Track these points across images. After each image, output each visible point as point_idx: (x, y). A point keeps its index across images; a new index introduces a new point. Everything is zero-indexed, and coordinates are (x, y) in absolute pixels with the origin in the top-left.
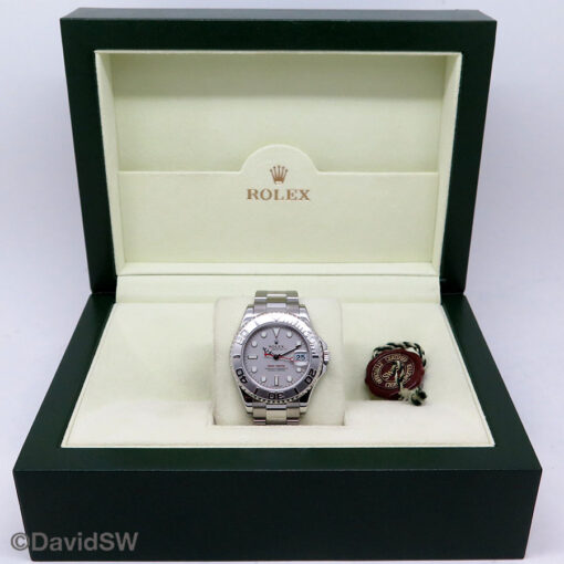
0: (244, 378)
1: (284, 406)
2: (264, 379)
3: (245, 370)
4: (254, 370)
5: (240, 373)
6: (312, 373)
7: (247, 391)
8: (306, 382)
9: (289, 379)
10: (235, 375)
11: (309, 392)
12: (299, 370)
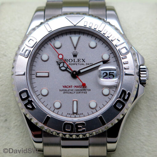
0: (30, 102)
1: (85, 143)
2: (57, 105)
3: (31, 93)
4: (45, 92)
5: (24, 96)
6: (124, 96)
7: (34, 121)
8: (116, 108)
9: (93, 105)
10: (18, 99)
11: (120, 121)
12: (106, 91)
